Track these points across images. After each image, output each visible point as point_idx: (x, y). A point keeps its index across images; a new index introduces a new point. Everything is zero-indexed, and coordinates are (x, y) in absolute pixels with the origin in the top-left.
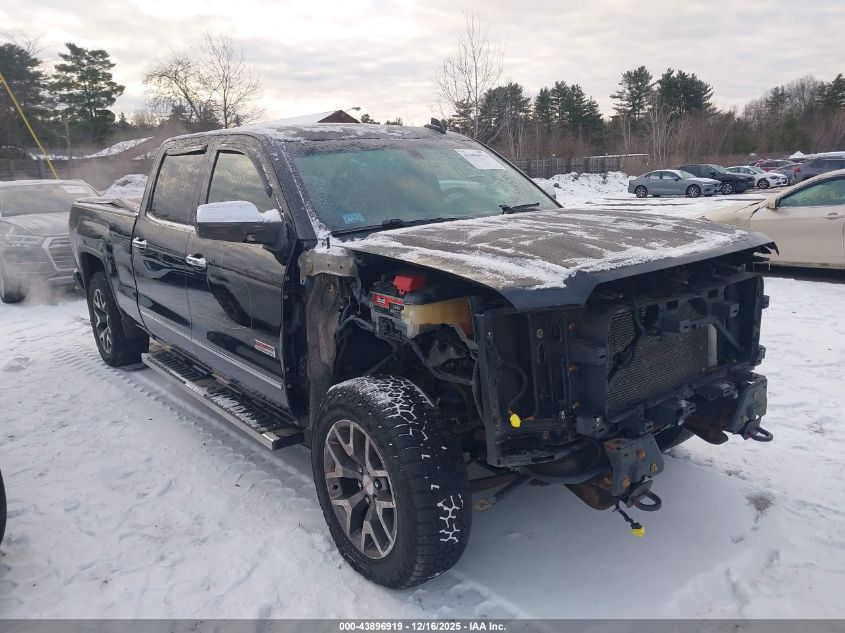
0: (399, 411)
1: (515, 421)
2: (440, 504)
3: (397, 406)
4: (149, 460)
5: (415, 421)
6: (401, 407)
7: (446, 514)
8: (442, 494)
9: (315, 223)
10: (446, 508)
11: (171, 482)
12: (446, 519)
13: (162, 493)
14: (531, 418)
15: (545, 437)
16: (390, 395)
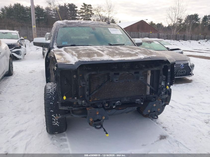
0: (50, 91)
1: (65, 98)
2: (53, 115)
3: (51, 90)
4: (34, 95)
5: (53, 94)
6: (51, 91)
7: (54, 118)
8: (54, 113)
9: (55, 44)
10: (54, 117)
11: (32, 100)
12: (54, 119)
13: (29, 102)
14: (71, 98)
15: (75, 103)
16: (51, 87)
